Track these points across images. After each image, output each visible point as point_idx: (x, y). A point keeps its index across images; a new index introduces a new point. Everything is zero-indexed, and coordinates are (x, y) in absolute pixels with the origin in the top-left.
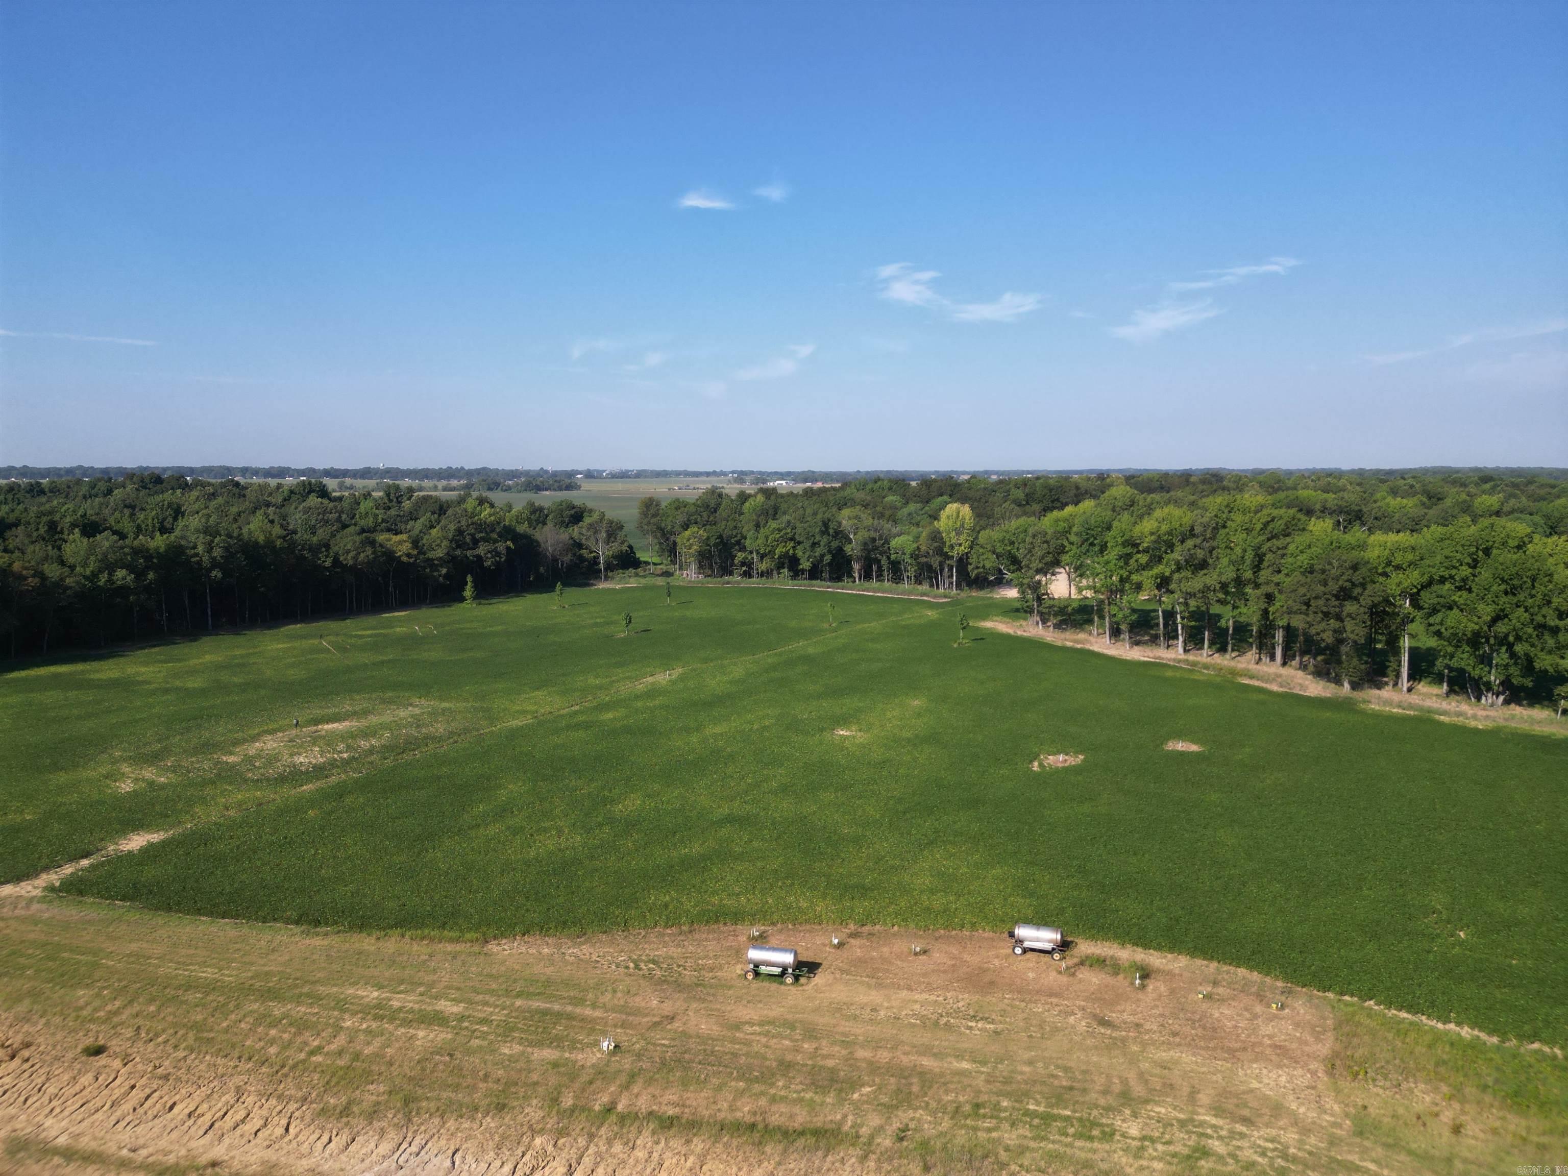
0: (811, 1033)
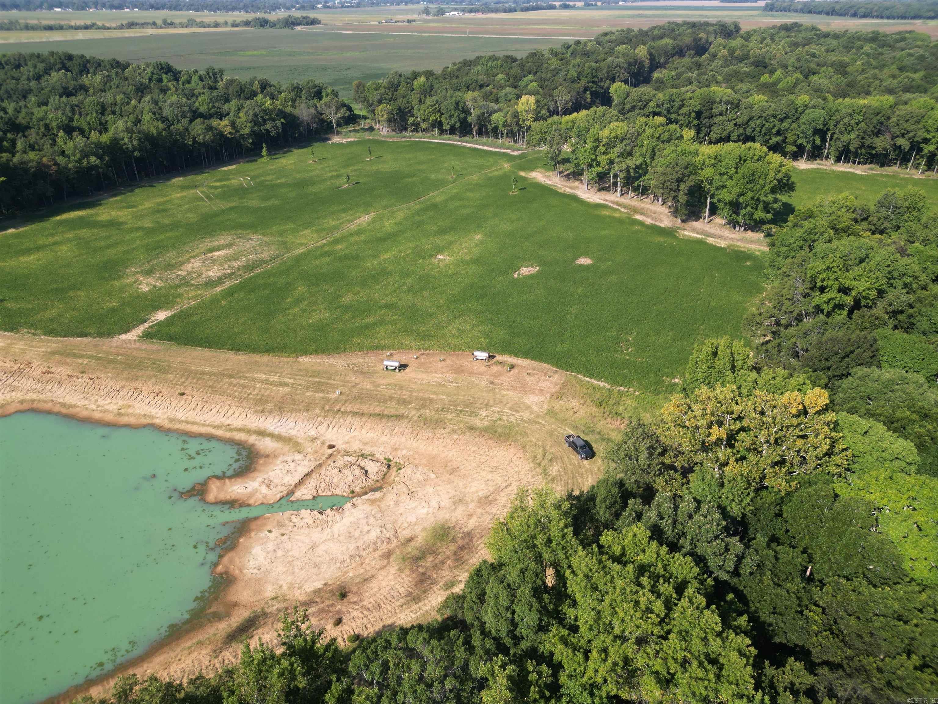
0: (401, 388)
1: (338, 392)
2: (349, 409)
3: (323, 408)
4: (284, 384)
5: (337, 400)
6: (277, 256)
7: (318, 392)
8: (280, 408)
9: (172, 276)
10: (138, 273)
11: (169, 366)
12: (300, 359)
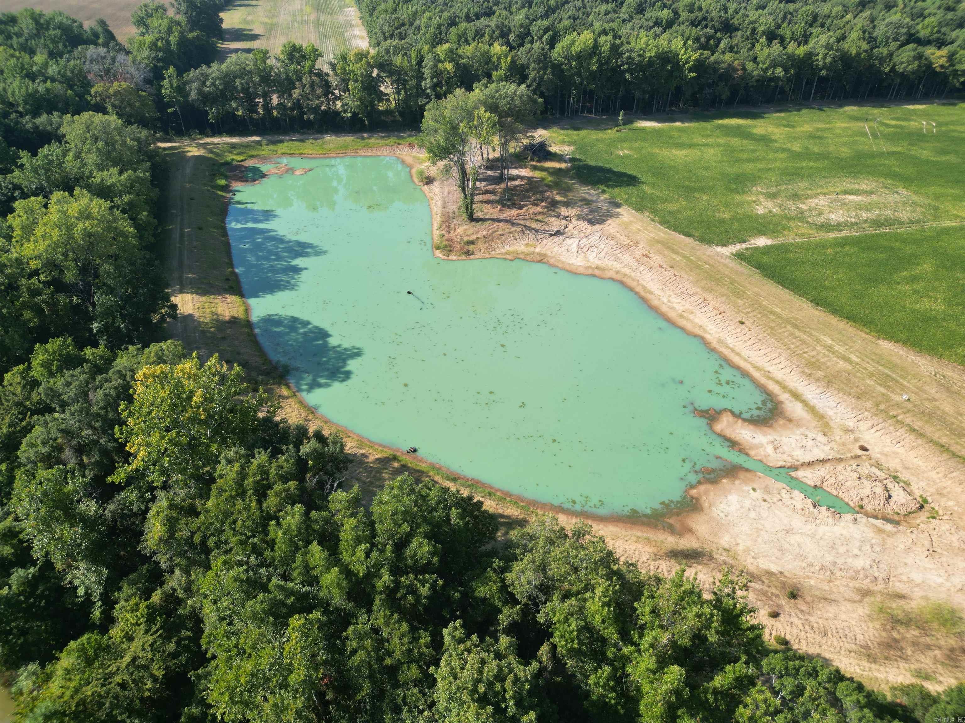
1: (905, 397)
2: (908, 420)
3: (878, 405)
4: (849, 360)
5: (898, 405)
6: (919, 221)
7: (881, 385)
8: (829, 381)
9: (792, 206)
10: (763, 193)
11: (744, 292)
12: (880, 342)
